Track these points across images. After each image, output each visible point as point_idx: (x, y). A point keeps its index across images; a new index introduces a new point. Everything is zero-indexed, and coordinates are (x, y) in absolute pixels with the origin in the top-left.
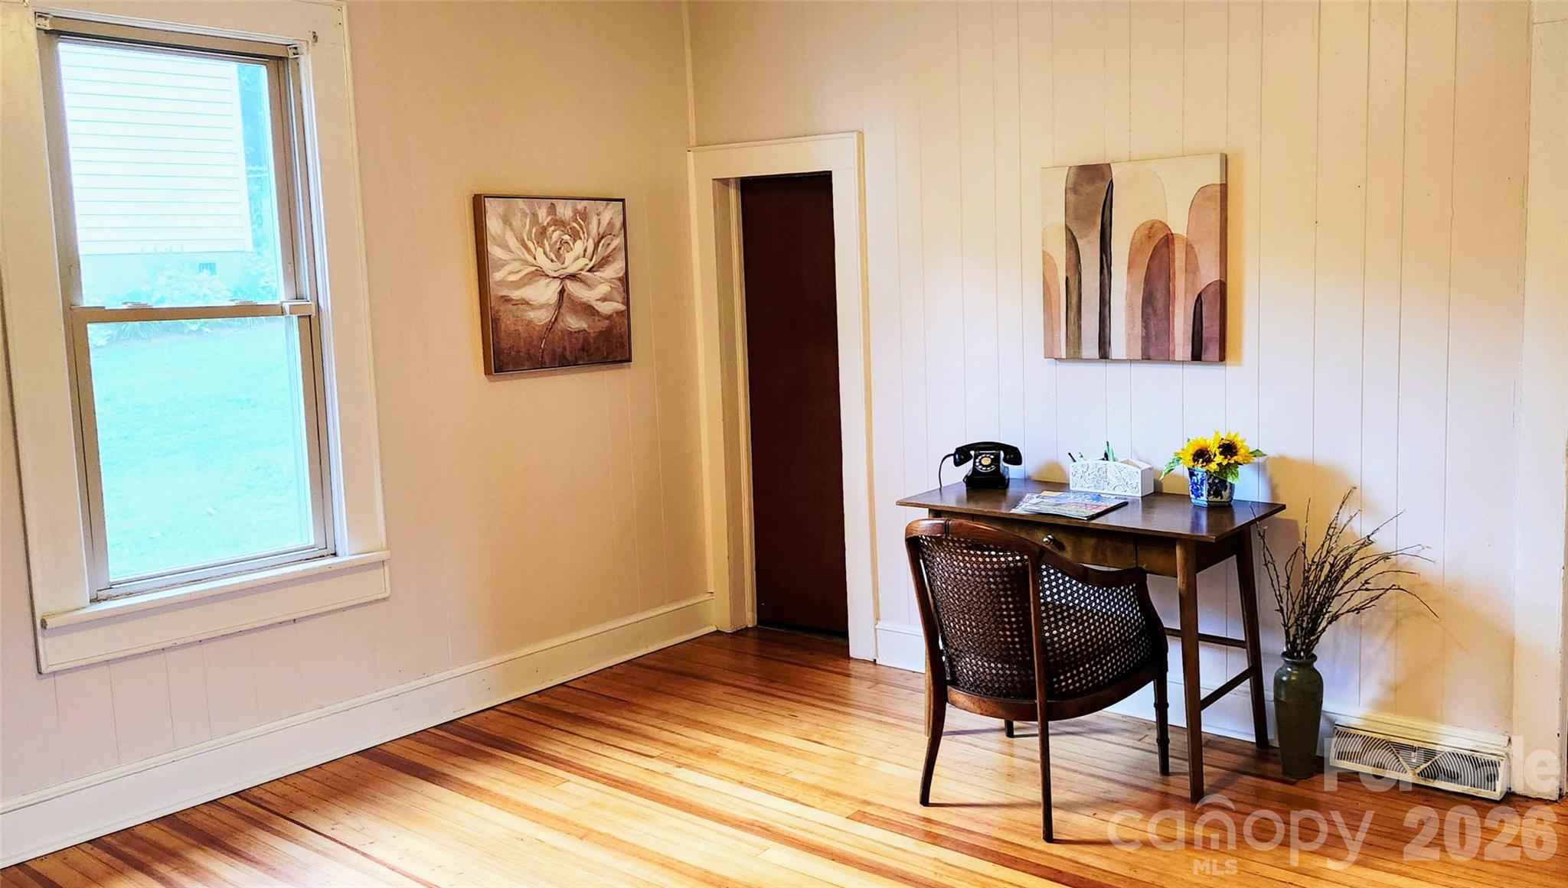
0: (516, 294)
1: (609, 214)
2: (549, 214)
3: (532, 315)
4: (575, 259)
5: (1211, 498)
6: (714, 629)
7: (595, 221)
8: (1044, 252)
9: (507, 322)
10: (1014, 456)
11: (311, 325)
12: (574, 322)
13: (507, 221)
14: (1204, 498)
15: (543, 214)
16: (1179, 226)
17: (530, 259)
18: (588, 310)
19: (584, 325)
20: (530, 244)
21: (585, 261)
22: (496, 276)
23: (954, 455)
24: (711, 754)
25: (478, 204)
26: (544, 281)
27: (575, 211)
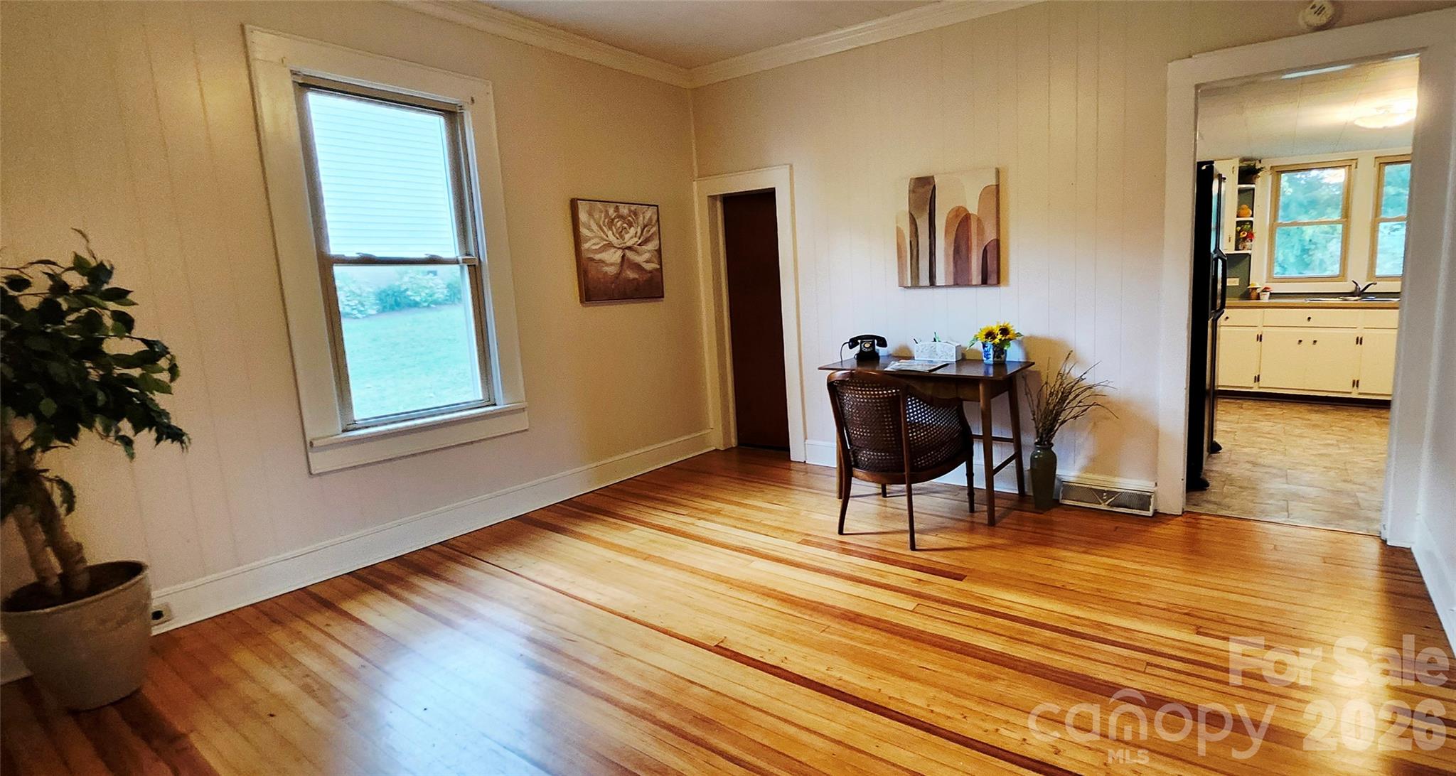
0: (598, 257)
1: (650, 213)
2: (615, 211)
3: (606, 269)
4: (631, 237)
5: (995, 359)
6: (714, 448)
7: (641, 218)
8: (897, 227)
9: (592, 273)
10: (883, 342)
11: (475, 271)
12: (631, 275)
13: (590, 214)
14: (991, 359)
15: (611, 211)
16: (973, 209)
17: (605, 237)
18: (637, 267)
19: (637, 276)
20: (605, 230)
21: (636, 239)
22: (586, 246)
23: (849, 343)
24: (717, 512)
25: (574, 204)
26: (613, 250)
27: (630, 211)
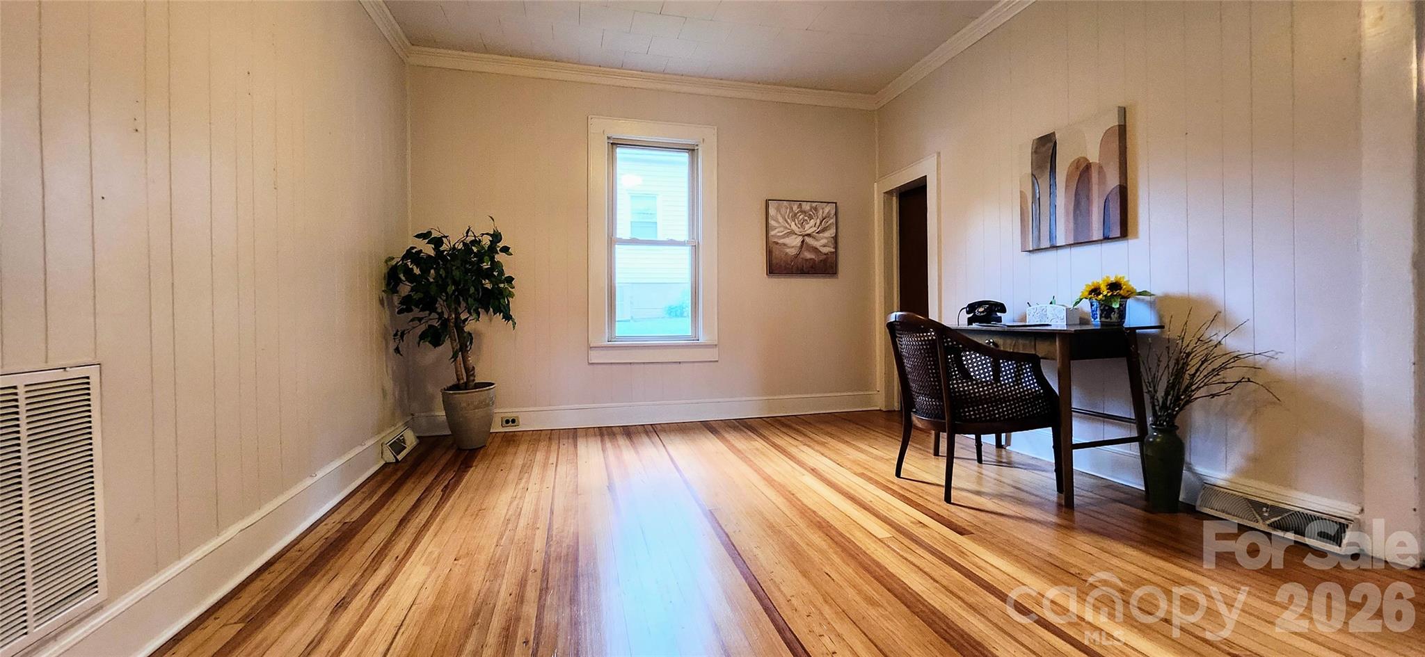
0: (781, 241)
1: (829, 209)
2: (798, 208)
3: (788, 250)
4: (810, 227)
6: (877, 408)
7: (821, 212)
9: (776, 253)
11: (695, 248)
12: (808, 255)
13: (778, 210)
15: (795, 208)
16: (1094, 157)
17: (788, 226)
18: (815, 250)
19: (814, 257)
20: (789, 220)
21: (815, 229)
22: (772, 233)
25: (767, 201)
26: (795, 236)
27: (811, 207)
